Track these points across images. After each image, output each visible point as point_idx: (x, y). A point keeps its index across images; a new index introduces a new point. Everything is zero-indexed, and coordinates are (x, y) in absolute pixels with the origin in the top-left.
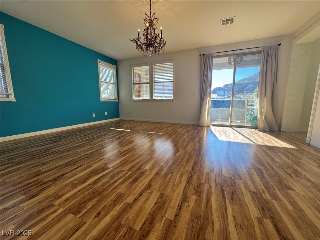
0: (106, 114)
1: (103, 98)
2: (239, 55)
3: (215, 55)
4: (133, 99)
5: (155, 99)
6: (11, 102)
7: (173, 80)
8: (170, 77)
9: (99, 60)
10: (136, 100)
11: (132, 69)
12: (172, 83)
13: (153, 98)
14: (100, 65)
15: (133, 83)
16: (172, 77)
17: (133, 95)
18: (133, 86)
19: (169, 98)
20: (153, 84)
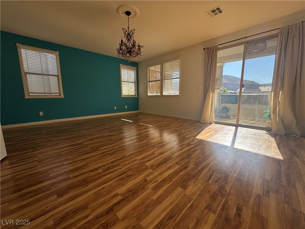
0: (126, 107)
1: (124, 94)
2: (248, 43)
3: (219, 47)
4: (148, 95)
5: (165, 94)
6: (61, 98)
7: (179, 76)
8: (177, 74)
9: (121, 65)
10: (150, 96)
11: (148, 69)
12: (179, 79)
13: (163, 93)
14: (122, 69)
15: (148, 81)
16: (178, 74)
17: (148, 91)
18: (148, 84)
19: (176, 94)
20: (163, 81)
